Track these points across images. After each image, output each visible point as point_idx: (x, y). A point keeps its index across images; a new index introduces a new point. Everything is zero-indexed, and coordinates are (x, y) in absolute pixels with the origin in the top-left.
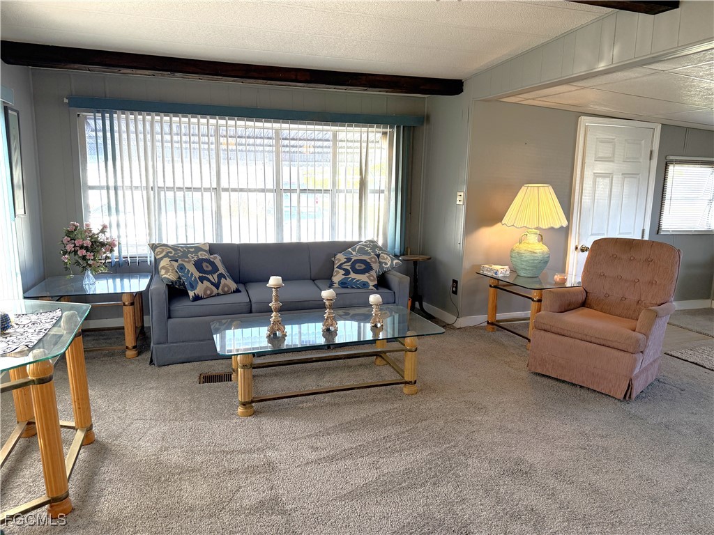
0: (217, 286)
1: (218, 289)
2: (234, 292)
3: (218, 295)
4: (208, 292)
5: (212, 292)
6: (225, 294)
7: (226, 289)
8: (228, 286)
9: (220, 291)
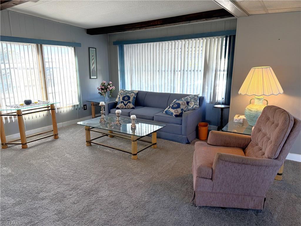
0: (125, 105)
1: (125, 106)
2: (132, 108)
3: (126, 108)
4: (122, 107)
5: (123, 107)
6: (128, 108)
7: (128, 107)
8: (130, 106)
9: (126, 107)
